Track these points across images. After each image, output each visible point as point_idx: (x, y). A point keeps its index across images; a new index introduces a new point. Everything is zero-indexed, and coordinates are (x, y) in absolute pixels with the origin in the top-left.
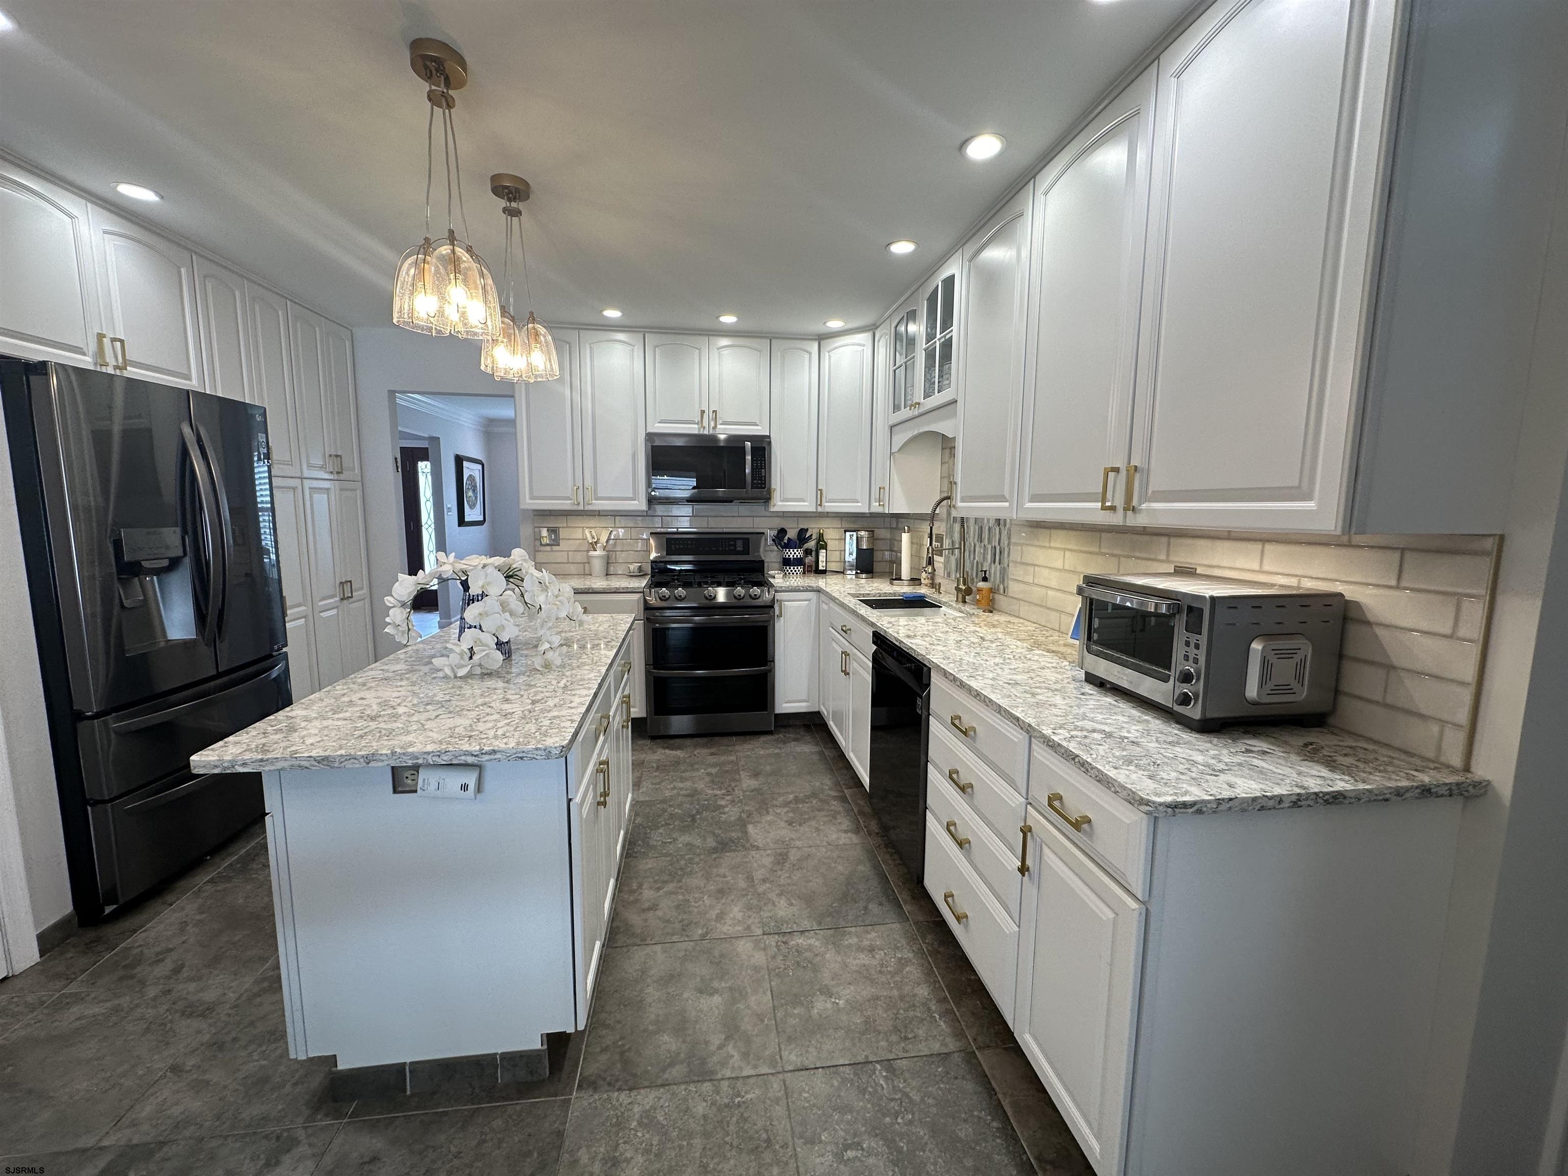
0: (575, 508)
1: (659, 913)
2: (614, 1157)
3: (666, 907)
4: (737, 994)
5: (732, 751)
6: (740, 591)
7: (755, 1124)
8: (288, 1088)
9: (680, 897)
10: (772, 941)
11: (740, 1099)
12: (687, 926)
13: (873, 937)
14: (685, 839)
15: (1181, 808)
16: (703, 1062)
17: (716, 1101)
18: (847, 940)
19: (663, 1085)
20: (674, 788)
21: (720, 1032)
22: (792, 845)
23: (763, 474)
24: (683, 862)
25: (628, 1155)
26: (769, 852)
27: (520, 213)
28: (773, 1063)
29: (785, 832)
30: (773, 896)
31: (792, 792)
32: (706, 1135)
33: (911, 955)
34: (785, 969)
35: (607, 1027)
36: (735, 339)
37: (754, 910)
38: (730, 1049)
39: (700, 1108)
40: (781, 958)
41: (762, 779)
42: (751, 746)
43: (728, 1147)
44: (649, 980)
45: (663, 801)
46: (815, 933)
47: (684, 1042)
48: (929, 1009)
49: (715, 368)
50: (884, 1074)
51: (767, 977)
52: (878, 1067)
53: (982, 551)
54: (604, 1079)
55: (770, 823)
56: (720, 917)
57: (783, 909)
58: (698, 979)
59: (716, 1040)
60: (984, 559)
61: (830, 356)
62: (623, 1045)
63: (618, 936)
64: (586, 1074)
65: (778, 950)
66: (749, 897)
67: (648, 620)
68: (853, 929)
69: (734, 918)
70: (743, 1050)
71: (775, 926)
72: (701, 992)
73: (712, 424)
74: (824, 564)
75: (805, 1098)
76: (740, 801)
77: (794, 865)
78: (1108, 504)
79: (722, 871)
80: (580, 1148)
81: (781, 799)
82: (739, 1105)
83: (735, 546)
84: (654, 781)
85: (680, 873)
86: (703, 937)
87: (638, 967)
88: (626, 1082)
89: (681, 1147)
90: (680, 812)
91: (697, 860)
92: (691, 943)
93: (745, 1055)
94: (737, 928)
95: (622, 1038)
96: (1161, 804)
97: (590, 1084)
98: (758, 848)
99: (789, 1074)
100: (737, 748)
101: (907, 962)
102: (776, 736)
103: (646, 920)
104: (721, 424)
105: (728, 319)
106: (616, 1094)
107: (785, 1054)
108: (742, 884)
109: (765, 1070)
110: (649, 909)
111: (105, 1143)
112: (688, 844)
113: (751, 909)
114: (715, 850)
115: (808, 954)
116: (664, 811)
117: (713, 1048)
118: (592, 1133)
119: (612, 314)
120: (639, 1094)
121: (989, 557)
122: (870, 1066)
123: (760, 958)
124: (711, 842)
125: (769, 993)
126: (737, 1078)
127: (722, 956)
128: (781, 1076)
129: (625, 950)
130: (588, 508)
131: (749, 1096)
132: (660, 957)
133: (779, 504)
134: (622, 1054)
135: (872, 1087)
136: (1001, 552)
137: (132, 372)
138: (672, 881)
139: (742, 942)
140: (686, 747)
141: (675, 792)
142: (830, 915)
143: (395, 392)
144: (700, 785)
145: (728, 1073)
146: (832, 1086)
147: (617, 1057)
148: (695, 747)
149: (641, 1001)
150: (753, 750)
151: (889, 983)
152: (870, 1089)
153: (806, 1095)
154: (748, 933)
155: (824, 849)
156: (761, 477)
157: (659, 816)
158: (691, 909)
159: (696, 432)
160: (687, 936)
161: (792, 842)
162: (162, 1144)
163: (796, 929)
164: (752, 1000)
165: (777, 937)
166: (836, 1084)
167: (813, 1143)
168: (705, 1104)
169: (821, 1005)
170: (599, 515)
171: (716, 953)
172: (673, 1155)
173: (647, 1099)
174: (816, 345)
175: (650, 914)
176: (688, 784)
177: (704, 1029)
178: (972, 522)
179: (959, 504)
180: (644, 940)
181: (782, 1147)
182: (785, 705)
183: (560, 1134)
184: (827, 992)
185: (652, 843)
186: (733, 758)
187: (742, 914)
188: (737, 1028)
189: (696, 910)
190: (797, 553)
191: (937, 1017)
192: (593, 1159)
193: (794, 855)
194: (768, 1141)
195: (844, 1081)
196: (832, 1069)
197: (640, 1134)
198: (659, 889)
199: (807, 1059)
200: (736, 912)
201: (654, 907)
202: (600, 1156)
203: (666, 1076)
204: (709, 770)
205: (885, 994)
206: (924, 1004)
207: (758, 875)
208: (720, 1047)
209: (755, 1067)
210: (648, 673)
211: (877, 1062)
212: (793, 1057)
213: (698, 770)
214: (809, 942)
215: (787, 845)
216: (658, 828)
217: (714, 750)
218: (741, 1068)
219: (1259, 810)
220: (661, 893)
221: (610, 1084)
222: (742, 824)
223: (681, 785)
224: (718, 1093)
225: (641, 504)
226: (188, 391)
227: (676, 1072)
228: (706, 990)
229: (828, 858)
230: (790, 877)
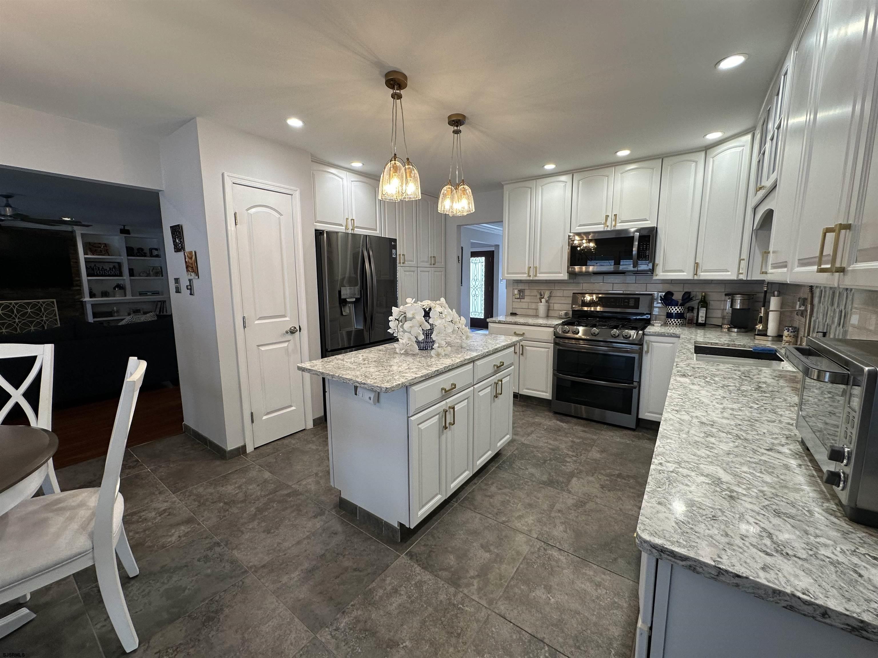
0: (528, 278)
1: (491, 500)
2: (397, 589)
3: (497, 500)
4: (499, 559)
5: (597, 433)
7: (459, 622)
9: (508, 498)
10: (538, 544)
11: (461, 606)
12: (500, 513)
13: (607, 578)
14: (532, 470)
16: (459, 578)
17: (451, 599)
18: (586, 570)
19: (436, 576)
21: (477, 571)
22: (593, 500)
23: (647, 254)
24: (521, 482)
25: (402, 593)
26: (575, 497)
28: (491, 602)
29: (595, 490)
30: (557, 521)
31: (619, 470)
32: (436, 610)
33: (625, 605)
34: (534, 563)
35: (433, 536)
36: (640, 163)
37: (541, 524)
38: (475, 582)
39: (442, 597)
40: (537, 556)
41: (604, 455)
42: (612, 434)
43: (440, 622)
44: (464, 528)
45: (535, 447)
46: (568, 555)
47: (458, 564)
48: (611, 644)
49: (618, 186)
50: (547, 655)
51: (521, 561)
52: (547, 649)
54: (417, 557)
55: (589, 482)
56: (520, 517)
57: (558, 531)
58: (486, 540)
59: (472, 573)
61: (713, 161)
62: (433, 549)
63: (466, 502)
64: (412, 550)
65: (538, 551)
66: (544, 515)
67: (556, 344)
68: (595, 567)
69: (527, 522)
70: (480, 586)
71: (546, 538)
72: (482, 546)
73: (614, 223)
74: (704, 319)
75: (492, 631)
76: (580, 463)
77: (585, 512)
79: (539, 495)
80: (389, 577)
81: (608, 471)
82: (459, 609)
83: (628, 303)
84: (539, 435)
85: (516, 486)
86: (503, 523)
87: (464, 519)
88: (423, 564)
89: (422, 606)
90: (540, 456)
91: (530, 483)
92: (496, 522)
93: (480, 589)
94: (524, 527)
95: (435, 545)
97: (411, 555)
98: (570, 492)
99: (494, 614)
100: (603, 432)
101: (619, 607)
102: (636, 433)
103: (483, 501)
104: (620, 223)
105: (624, 153)
106: (416, 566)
107: (500, 603)
108: (545, 507)
109: (484, 603)
110: (489, 496)
112: (531, 474)
113: (540, 522)
114: (544, 483)
115: (553, 563)
116: (532, 452)
117: (469, 576)
118: (397, 574)
119: (550, 167)
120: (424, 572)
122: (542, 644)
123: (525, 549)
124: (545, 478)
125: (515, 569)
126: (468, 597)
127: (506, 536)
128: (489, 612)
129: (464, 509)
130: (536, 278)
131: (467, 608)
132: (477, 520)
133: (661, 274)
134: (431, 551)
135: (533, 655)
138: (509, 488)
139: (521, 536)
140: (571, 423)
141: (546, 444)
142: (587, 550)
143: (460, 226)
144: (563, 446)
145: (466, 591)
146: (511, 637)
147: (428, 551)
148: (576, 424)
149: (454, 535)
150: (612, 437)
151: (594, 611)
152: (531, 655)
153: (494, 629)
154: (528, 533)
155: (614, 512)
156: (646, 256)
157: (527, 454)
158: (508, 506)
159: (602, 230)
160: (496, 518)
161: (595, 498)
163: (557, 546)
164: (504, 566)
165: (543, 544)
166: (514, 637)
167: (478, 654)
168: (445, 597)
169: (540, 593)
171: (504, 534)
172: (417, 607)
173: (427, 577)
174: (703, 154)
175: (487, 499)
176: (556, 443)
177: (471, 564)
180: (475, 509)
181: (463, 643)
182: (647, 414)
183: (388, 566)
184: (548, 589)
185: (514, 466)
186: (595, 437)
187: (533, 522)
188: (486, 574)
189: (510, 508)
191: (613, 652)
192: (390, 584)
193: (590, 506)
194: (459, 634)
195: (520, 639)
196: (518, 629)
197: (412, 588)
198: (500, 489)
199: (509, 614)
200: (530, 519)
201: (491, 497)
202: (393, 585)
203: (440, 573)
204: (575, 440)
205: (586, 614)
206: (609, 639)
207: (558, 506)
208: (472, 577)
209: (480, 598)
210: (554, 375)
211: (548, 645)
212: (502, 608)
213: (568, 437)
214: (560, 557)
215: (590, 498)
216: (523, 459)
217: (586, 429)
218: (473, 594)
220: (499, 492)
221: (417, 560)
222: (572, 475)
223: (552, 442)
224: (455, 596)
225: (564, 276)
226: (366, 236)
227: (444, 574)
228: (485, 547)
229: (613, 518)
230: (577, 517)
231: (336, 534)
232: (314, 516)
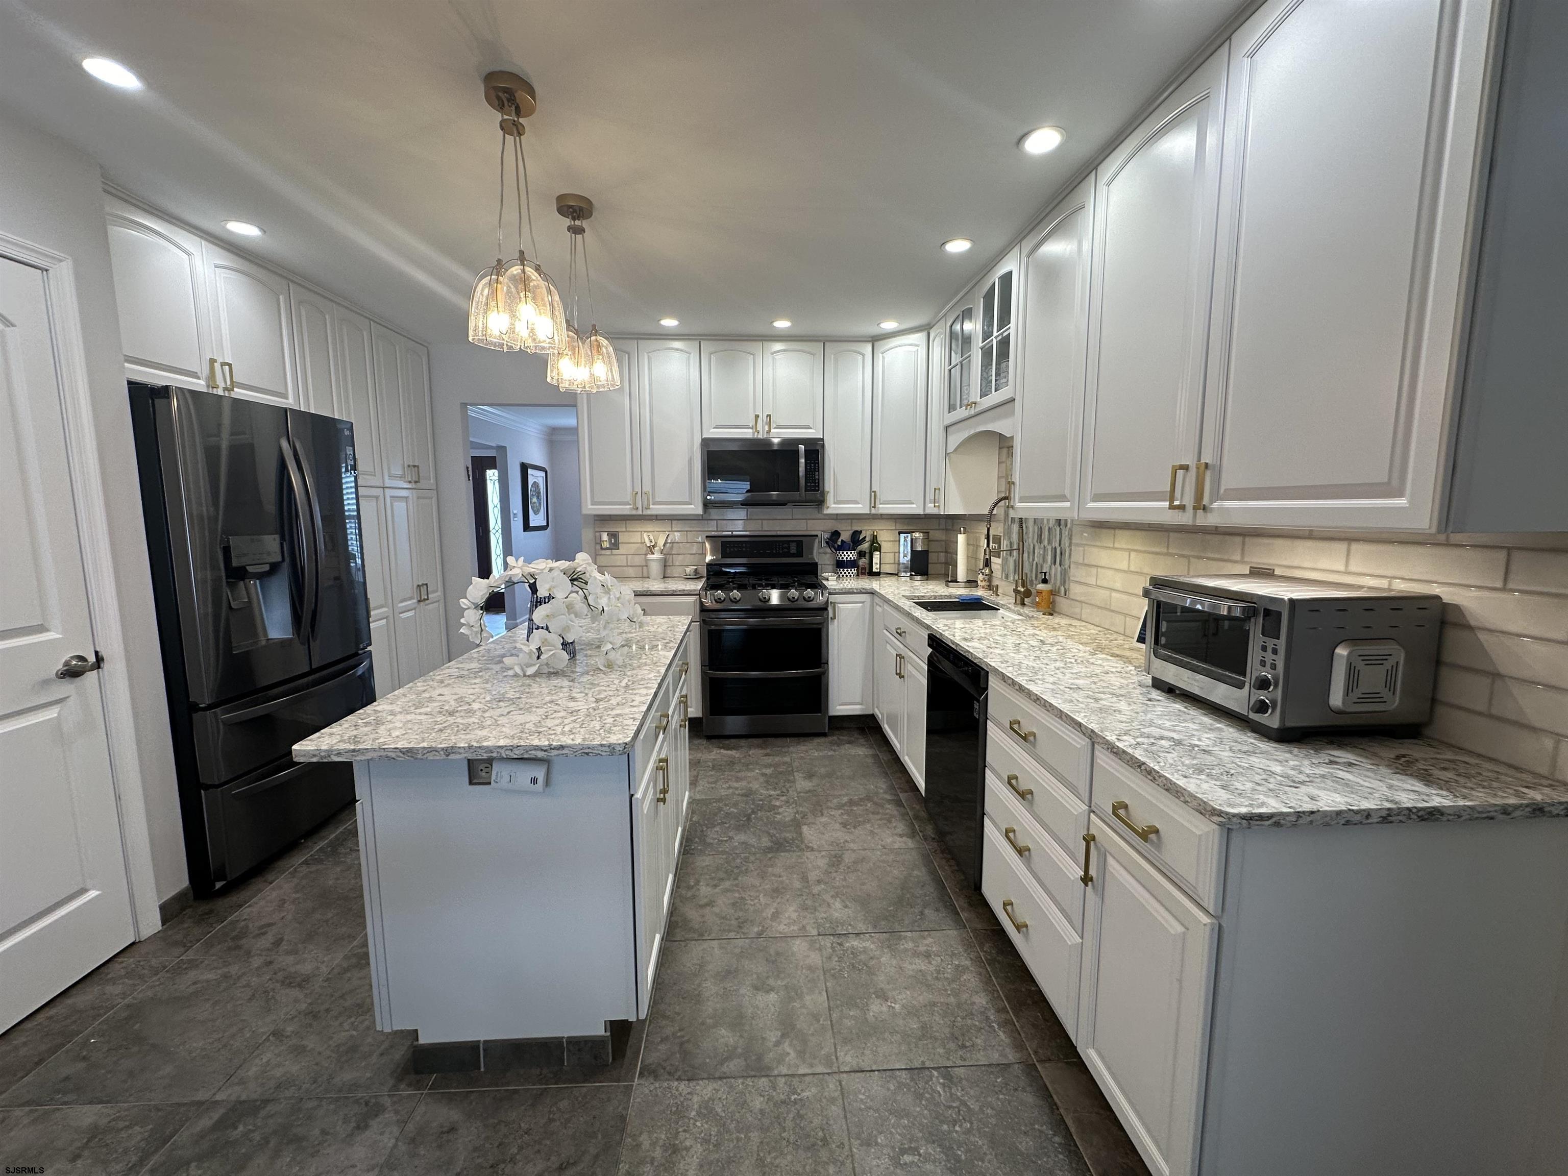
0: (634, 512)
1: (716, 910)
2: (674, 1145)
3: (723, 903)
4: (792, 993)
5: (786, 752)
6: (794, 593)
7: (812, 1122)
8: (374, 1059)
9: (737, 895)
10: (827, 942)
11: (796, 1096)
12: (743, 923)
13: (929, 942)
14: (741, 837)
15: (1257, 820)
16: (760, 1058)
17: (773, 1097)
18: (903, 945)
19: (720, 1078)
20: (729, 788)
21: (777, 1029)
22: (847, 848)
23: (817, 477)
24: (738, 861)
25: (688, 1143)
26: (823, 853)
27: (584, 230)
28: (828, 1062)
29: (840, 835)
30: (827, 897)
31: (847, 795)
32: (764, 1130)
33: (968, 963)
34: (840, 970)
35: (667, 1018)
36: (789, 343)
37: (809, 911)
38: (786, 1046)
39: (758, 1103)
40: (837, 959)
41: (815, 781)
42: (804, 748)
43: (784, 1143)
44: (706, 974)
45: (719, 800)
46: (870, 936)
47: (741, 1036)
48: (987, 1018)
49: (768, 372)
50: (941, 1081)
51: (822, 978)
52: (935, 1073)
53: (1041, 552)
54: (664, 1069)
55: (825, 825)
56: (776, 916)
57: (838, 910)
58: (755, 976)
59: (773, 1036)
60: (1044, 560)
61: (883, 358)
62: (683, 1037)
63: (678, 931)
64: (647, 1062)
65: (833, 951)
66: (804, 898)
67: (704, 622)
68: (909, 934)
69: (789, 918)
70: (799, 1048)
71: (830, 927)
72: (757, 988)
73: (766, 428)
74: (878, 566)
75: (862, 1100)
76: (795, 802)
77: (849, 868)
78: (1176, 503)
79: (777, 870)
80: (641, 1134)
81: (835, 801)
82: (795, 1102)
83: (789, 548)
84: (711, 780)
85: (736, 871)
86: (759, 935)
87: (695, 961)
88: (685, 1072)
89: (738, 1139)
90: (736, 811)
91: (752, 858)
92: (747, 941)
93: (801, 1054)
94: (792, 928)
95: (680, 1030)
96: (1234, 815)
97: (650, 1072)
98: (812, 850)
99: (845, 1075)
100: (791, 749)
101: (965, 969)
102: (830, 738)
103: (703, 916)
104: (775, 428)
105: (782, 324)
106: (676, 1083)
107: (841, 1054)
108: (797, 884)
109: (820, 1069)
110: (707, 905)
111: (218, 1097)
112: (743, 843)
113: (807, 909)
114: (770, 850)
115: (862, 957)
116: (720, 809)
117: (770, 1044)
118: (652, 1119)
119: (669, 323)
120: (698, 1084)
121: (1049, 558)
122: (927, 1072)
123: (815, 958)
124: (766, 842)
125: (824, 994)
126: (793, 1076)
127: (778, 954)
128: (836, 1077)
129: (683, 944)
130: (649, 512)
131: (805, 1094)
132: (717, 951)
133: (833, 507)
134: (681, 1044)
135: (929, 1094)
136: (1061, 554)
137: (239, 393)
138: (729, 879)
139: (798, 942)
140: (742, 747)
141: (731, 791)
142: (886, 918)
143: (466, 404)
144: (755, 786)
145: (785, 1071)
146: (888, 1089)
147: (677, 1049)
148: (750, 747)
149: (699, 995)
150: (807, 751)
151: (946, 990)
152: (927, 1096)
153: (861, 1097)
154: (803, 933)
155: (879, 853)
156: (815, 480)
157: (715, 815)
158: (747, 907)
159: (750, 436)
160: (744, 933)
161: (847, 844)
162: (266, 1102)
163: (851, 931)
164: (808, 999)
165: (832, 938)
166: (892, 1088)
167: (869, 1145)
168: (762, 1099)
169: (876, 1008)
170: (657, 519)
171: (772, 952)
172: (731, 1146)
173: (705, 1090)
174: (869, 347)
175: (707, 910)
176: (744, 783)
177: (761, 1025)
178: (1031, 523)
179: (1018, 505)
180: (702, 935)
181: (838, 1147)
182: (838, 707)
183: (623, 1118)
184: (883, 996)
185: (709, 840)
186: (787, 759)
187: (797, 914)
188: (793, 1027)
189: (752, 908)
190: (851, 556)
191: (996, 1027)
192: (654, 1144)
193: (848, 858)
194: (824, 1139)
195: (901, 1085)
196: (888, 1073)
197: (698, 1124)
198: (715, 886)
199: (863, 1061)
200: (791, 911)
201: (711, 904)
202: (661, 1143)
203: (724, 1069)
204: (764, 771)
205: (942, 1000)
206: (982, 1013)
207: (813, 876)
208: (778, 1044)
209: (812, 1066)
210: (703, 673)
211: (934, 1068)
212: (848, 1059)
213: (752, 770)
214: (864, 944)
215: (842, 847)
216: (714, 826)
217: (768, 751)
218: (797, 1066)
219: (1343, 825)
220: (717, 890)
221: (669, 1073)
222: (797, 825)
223: (736, 785)
224: (774, 1088)
225: (696, 508)
226: (285, 410)
227: (733, 1066)
228: (761, 987)
229: (883, 861)
230: (845, 880)
231: (452, 1130)
232: (358, 1127)
